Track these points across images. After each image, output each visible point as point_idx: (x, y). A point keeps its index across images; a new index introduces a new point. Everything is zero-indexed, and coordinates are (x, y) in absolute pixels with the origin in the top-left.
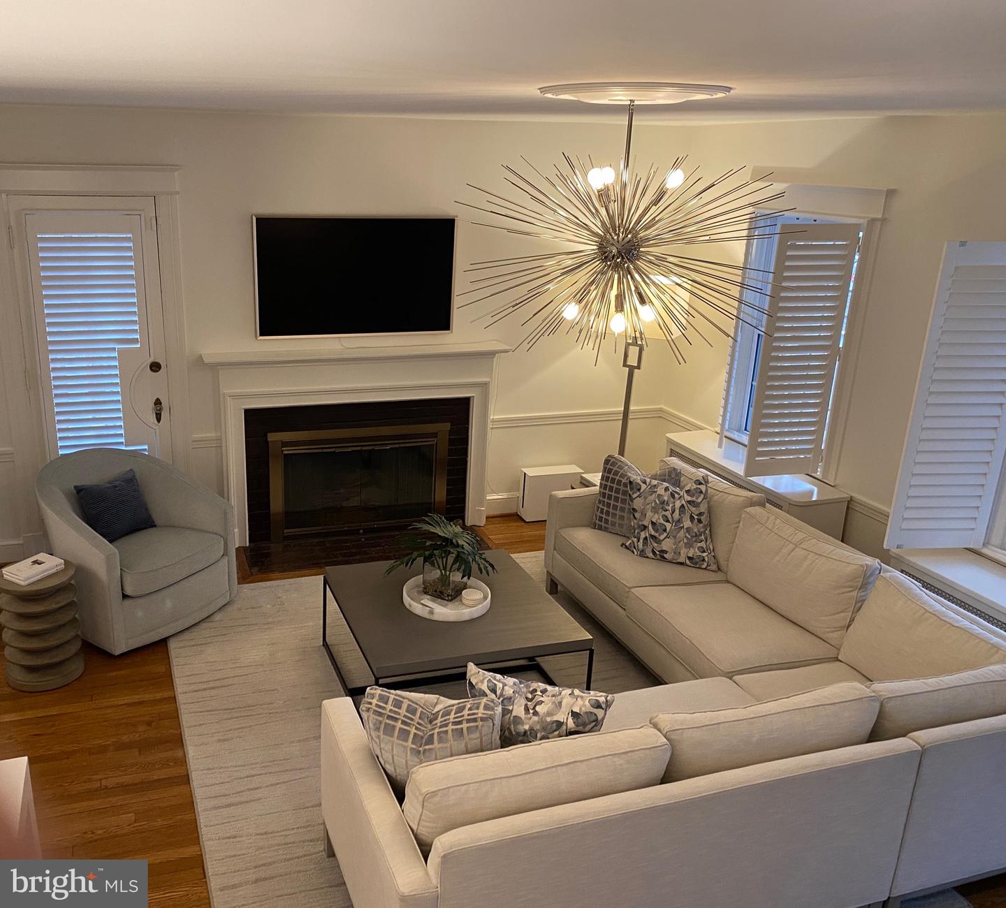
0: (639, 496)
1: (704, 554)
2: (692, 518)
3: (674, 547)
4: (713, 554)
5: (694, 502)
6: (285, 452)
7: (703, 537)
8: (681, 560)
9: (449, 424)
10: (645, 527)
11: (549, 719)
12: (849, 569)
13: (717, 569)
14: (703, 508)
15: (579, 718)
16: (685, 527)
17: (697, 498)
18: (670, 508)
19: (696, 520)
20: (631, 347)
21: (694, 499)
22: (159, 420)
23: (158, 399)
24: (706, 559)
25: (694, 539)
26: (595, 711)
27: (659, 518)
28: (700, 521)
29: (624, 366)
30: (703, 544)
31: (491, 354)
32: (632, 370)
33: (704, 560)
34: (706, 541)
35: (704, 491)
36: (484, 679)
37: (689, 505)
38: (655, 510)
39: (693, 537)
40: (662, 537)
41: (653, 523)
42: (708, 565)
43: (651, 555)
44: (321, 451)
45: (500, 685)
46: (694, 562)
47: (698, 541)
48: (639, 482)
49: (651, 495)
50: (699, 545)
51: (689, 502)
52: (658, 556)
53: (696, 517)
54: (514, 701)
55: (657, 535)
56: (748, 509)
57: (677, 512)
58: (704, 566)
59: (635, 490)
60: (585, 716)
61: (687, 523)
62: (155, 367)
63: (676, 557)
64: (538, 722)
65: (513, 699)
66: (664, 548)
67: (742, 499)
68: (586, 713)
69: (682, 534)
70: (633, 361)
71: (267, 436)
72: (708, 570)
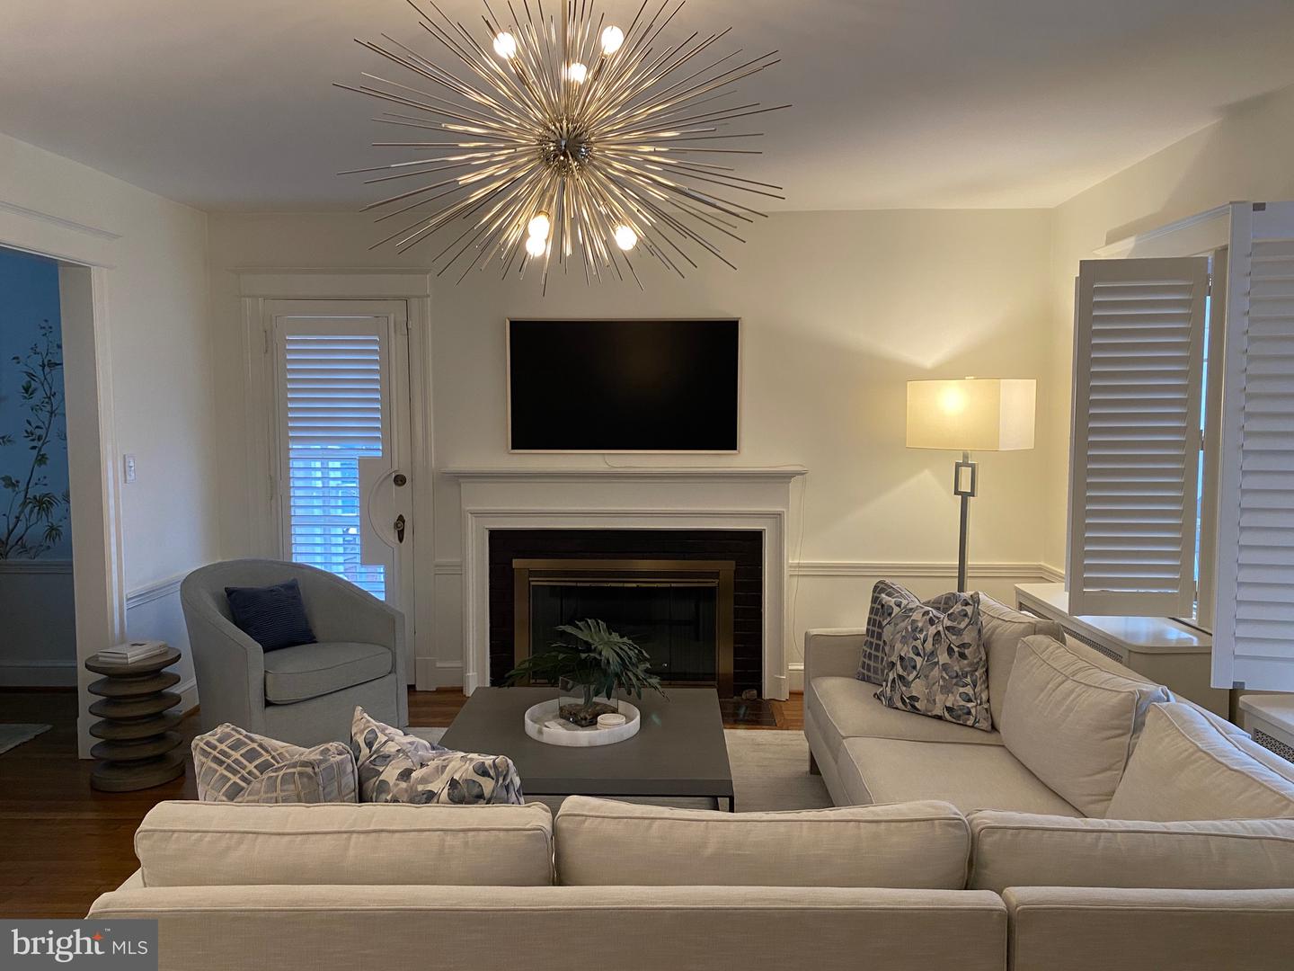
0: (889, 623)
1: (970, 705)
2: (950, 651)
3: (927, 691)
4: (986, 706)
5: (953, 628)
6: (532, 583)
7: (968, 680)
8: (938, 711)
9: (734, 562)
10: (893, 664)
11: (420, 788)
12: (1115, 700)
13: (990, 728)
14: (968, 637)
15: (456, 788)
16: (940, 663)
17: (959, 623)
18: (922, 636)
19: (957, 654)
20: (963, 468)
21: (955, 624)
22: (401, 540)
23: (401, 516)
24: (973, 711)
25: (955, 681)
26: (481, 780)
27: (908, 651)
28: (962, 656)
29: (955, 494)
30: (968, 690)
31: (785, 477)
32: (965, 497)
33: (969, 713)
34: (975, 686)
35: (970, 614)
36: (365, 729)
37: (947, 632)
38: (904, 640)
39: (951, 677)
40: (911, 678)
41: (902, 658)
42: (975, 722)
43: (900, 705)
44: (574, 584)
45: (382, 738)
46: (956, 716)
47: (961, 684)
48: (892, 604)
49: (904, 621)
50: (961, 690)
51: (948, 628)
52: (909, 707)
53: (956, 649)
54: (390, 761)
55: (905, 674)
56: (1031, 638)
57: (930, 640)
58: (970, 723)
59: (886, 614)
60: (464, 786)
61: (943, 658)
62: (400, 480)
63: (930, 706)
64: (406, 791)
65: (391, 758)
66: (914, 694)
67: (1023, 626)
68: (466, 781)
69: (936, 672)
70: (965, 487)
71: (511, 562)
72: (976, 728)
